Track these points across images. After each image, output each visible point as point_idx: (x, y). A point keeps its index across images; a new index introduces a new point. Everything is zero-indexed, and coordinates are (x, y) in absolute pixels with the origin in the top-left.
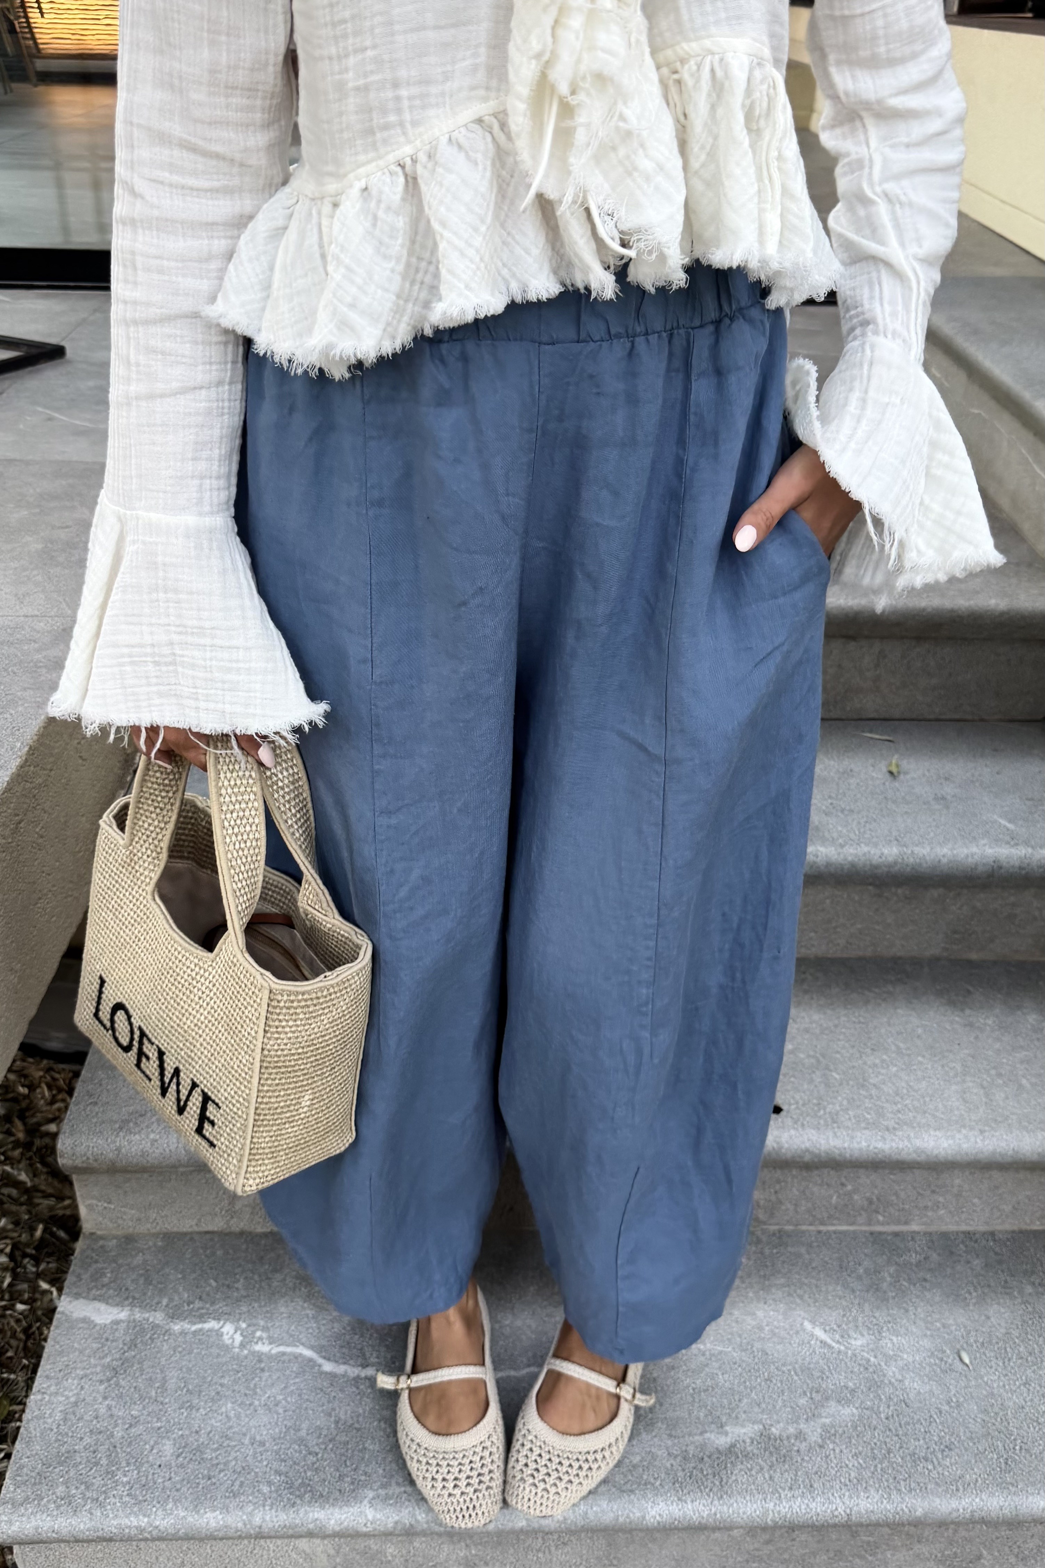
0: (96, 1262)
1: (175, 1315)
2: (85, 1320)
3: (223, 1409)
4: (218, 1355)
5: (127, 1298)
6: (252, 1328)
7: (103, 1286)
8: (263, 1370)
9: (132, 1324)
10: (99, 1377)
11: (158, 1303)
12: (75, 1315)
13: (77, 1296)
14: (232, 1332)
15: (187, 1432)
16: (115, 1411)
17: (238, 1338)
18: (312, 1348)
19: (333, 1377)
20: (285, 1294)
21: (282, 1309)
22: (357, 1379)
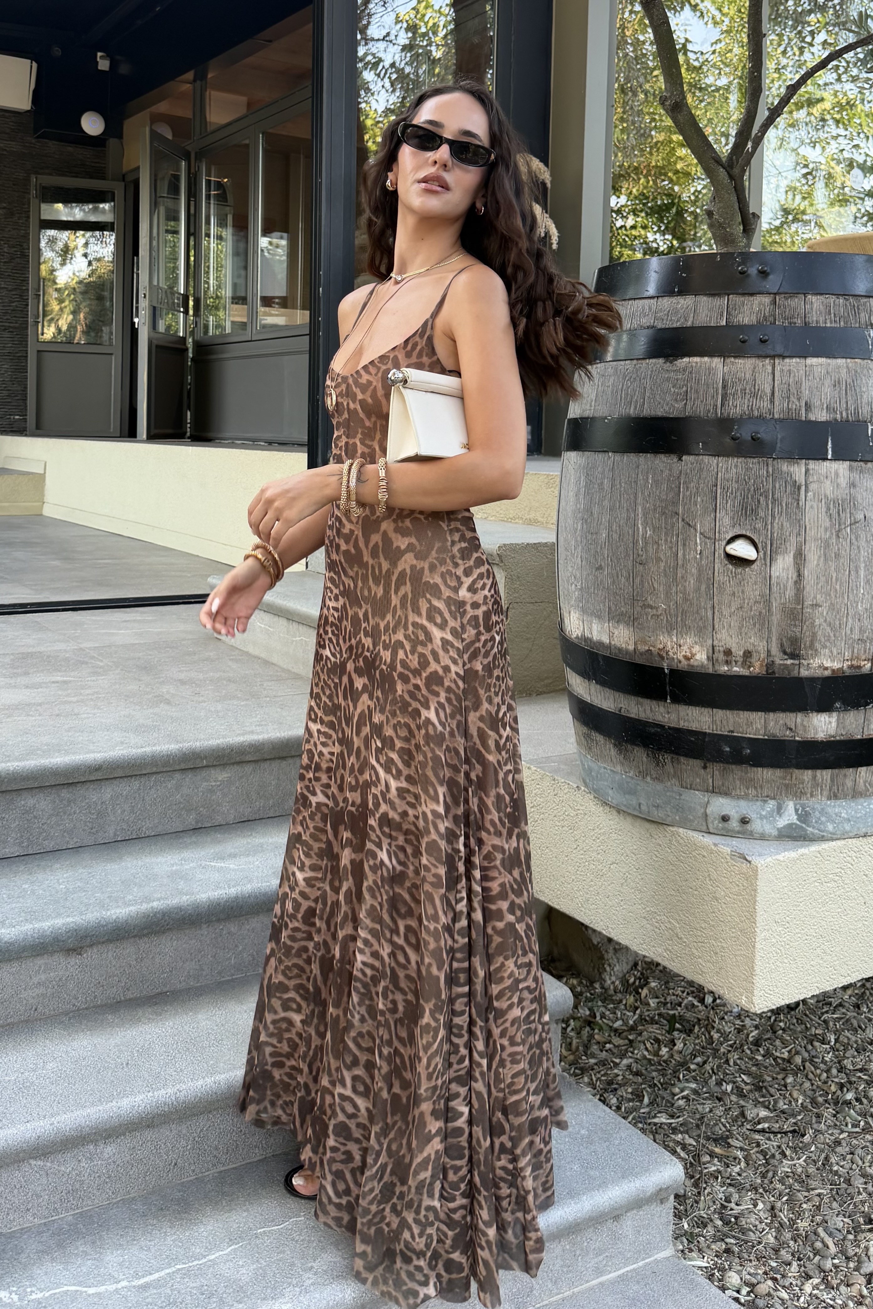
6: (22, 1289)
8: (45, 1307)
17: (15, 1297)
18: (74, 1285)
19: (98, 1294)
20: (33, 1265)
21: (39, 1272)
22: (117, 1290)
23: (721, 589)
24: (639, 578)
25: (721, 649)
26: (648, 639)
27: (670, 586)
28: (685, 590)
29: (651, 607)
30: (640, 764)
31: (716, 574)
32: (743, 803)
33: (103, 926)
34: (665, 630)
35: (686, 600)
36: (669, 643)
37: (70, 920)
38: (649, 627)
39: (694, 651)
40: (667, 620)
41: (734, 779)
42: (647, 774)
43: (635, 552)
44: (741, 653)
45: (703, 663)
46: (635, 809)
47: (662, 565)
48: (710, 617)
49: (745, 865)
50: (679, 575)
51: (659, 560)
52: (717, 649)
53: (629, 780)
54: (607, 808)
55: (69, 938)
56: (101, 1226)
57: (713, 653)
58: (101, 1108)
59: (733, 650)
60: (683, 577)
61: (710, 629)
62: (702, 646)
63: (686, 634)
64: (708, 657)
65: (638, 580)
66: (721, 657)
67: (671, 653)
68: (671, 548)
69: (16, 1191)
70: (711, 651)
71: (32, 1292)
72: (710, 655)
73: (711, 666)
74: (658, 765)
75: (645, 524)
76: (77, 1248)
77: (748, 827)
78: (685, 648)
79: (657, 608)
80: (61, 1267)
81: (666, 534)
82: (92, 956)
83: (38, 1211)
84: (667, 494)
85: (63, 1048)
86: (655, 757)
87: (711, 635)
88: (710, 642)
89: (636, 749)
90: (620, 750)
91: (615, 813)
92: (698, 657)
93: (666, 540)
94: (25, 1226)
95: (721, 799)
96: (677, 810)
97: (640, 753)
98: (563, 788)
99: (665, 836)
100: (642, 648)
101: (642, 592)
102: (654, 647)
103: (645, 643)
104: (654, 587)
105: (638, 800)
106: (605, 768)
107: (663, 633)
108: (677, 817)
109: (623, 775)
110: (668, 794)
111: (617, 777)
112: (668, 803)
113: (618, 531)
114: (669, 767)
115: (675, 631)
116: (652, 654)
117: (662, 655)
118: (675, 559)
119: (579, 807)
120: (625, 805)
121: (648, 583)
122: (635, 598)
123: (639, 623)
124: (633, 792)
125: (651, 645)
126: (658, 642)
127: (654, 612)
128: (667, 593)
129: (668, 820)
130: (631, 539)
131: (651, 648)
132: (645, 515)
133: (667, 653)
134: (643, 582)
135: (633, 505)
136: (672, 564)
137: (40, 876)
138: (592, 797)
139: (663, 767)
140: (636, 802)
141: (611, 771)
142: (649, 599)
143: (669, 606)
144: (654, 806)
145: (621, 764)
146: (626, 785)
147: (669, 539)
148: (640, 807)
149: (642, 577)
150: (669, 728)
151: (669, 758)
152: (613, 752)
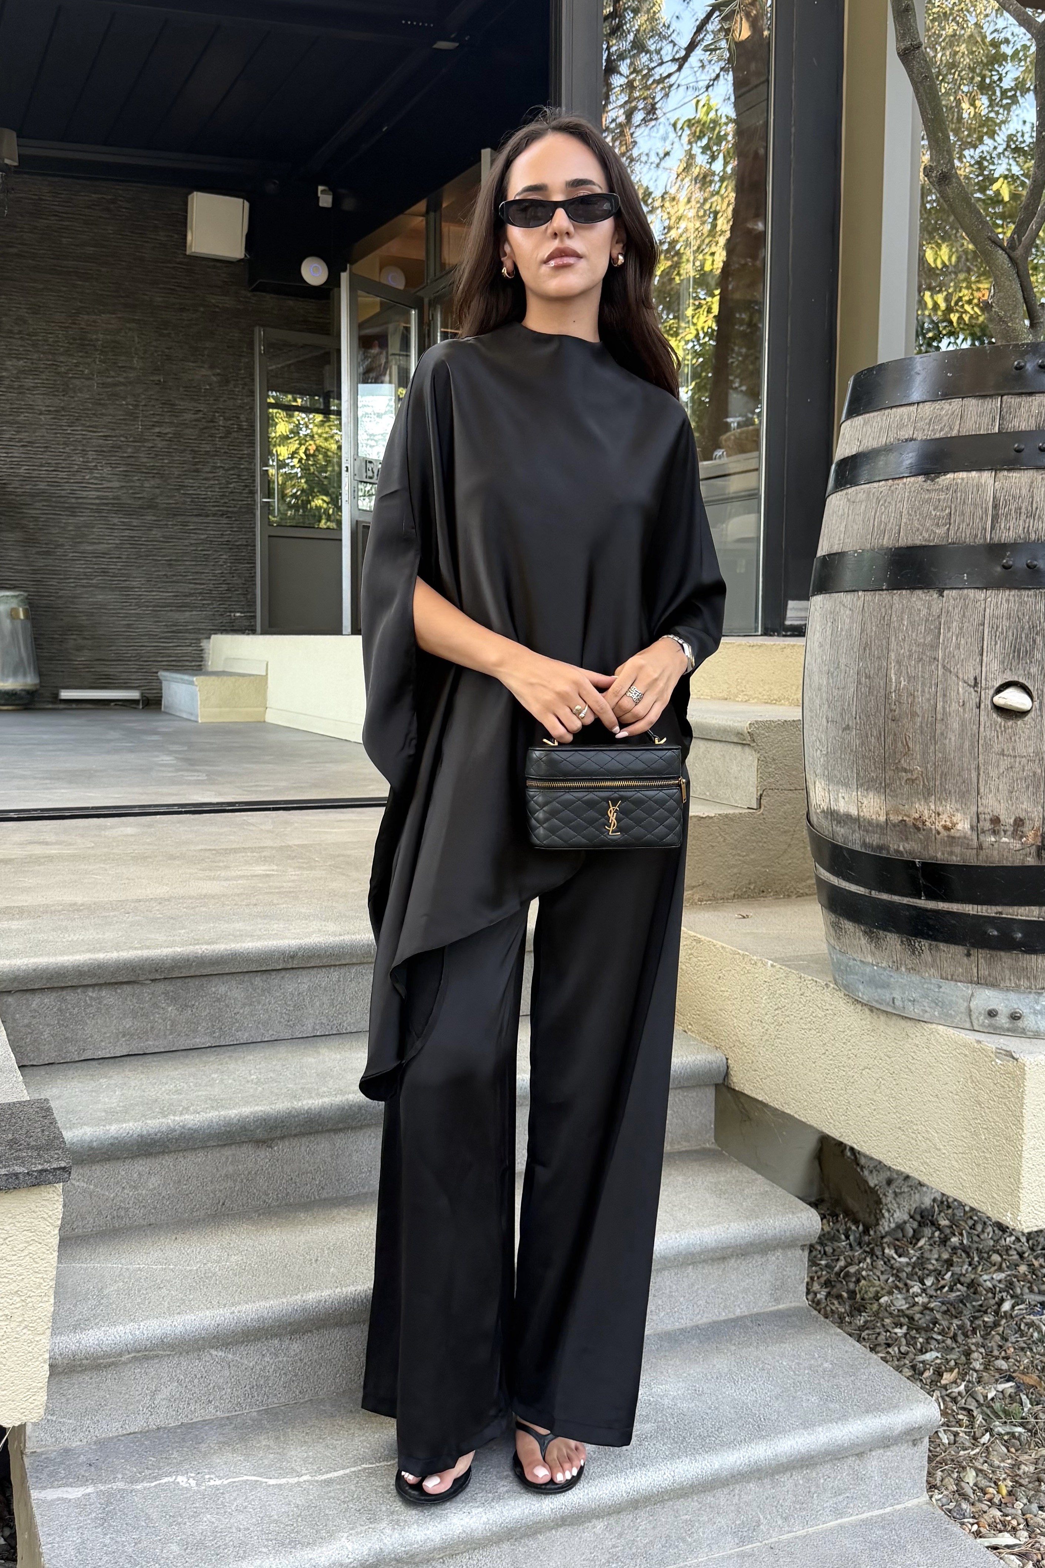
0: (47, 1467)
1: (133, 1481)
2: (58, 1499)
3: (205, 1519)
4: (182, 1494)
5: (87, 1480)
6: (200, 1476)
7: (62, 1479)
8: (223, 1493)
9: (99, 1494)
10: (93, 1524)
11: (114, 1478)
12: (49, 1498)
13: (44, 1488)
14: (185, 1480)
15: (184, 1537)
16: (119, 1539)
17: (193, 1482)
18: (254, 1475)
19: (279, 1486)
20: (214, 1453)
21: (218, 1461)
22: (298, 1483)
23: (988, 747)
24: (891, 737)
25: (988, 817)
26: (901, 807)
27: (926, 745)
28: (945, 748)
29: (905, 771)
30: (894, 953)
31: (982, 729)
32: (1012, 996)
33: (294, 1117)
34: (921, 797)
35: (945, 759)
36: (926, 812)
37: (258, 1108)
38: (903, 794)
39: (955, 820)
40: (924, 785)
41: (1003, 967)
42: (901, 964)
43: (887, 706)
44: (1012, 821)
45: (966, 833)
46: (888, 1004)
47: (919, 719)
48: (975, 780)
49: (1011, 1063)
50: (938, 732)
51: (914, 714)
52: (982, 817)
53: (881, 971)
54: (859, 1007)
55: (257, 1127)
56: (286, 1423)
57: (978, 822)
58: (285, 1301)
59: (1002, 818)
60: (942, 734)
61: (975, 794)
62: (965, 814)
63: (946, 800)
64: (972, 828)
65: (889, 740)
66: (987, 825)
67: (927, 823)
68: (929, 700)
69: (196, 1381)
70: (975, 820)
71: (210, 1479)
72: (975, 824)
73: (975, 837)
74: (914, 953)
75: (899, 674)
76: (260, 1442)
77: (1020, 1023)
78: (944, 817)
79: (911, 771)
80: (242, 1459)
81: (924, 684)
82: (283, 1149)
83: (221, 1404)
84: (924, 637)
85: (251, 1243)
86: (910, 944)
87: (975, 800)
88: (974, 809)
89: (889, 935)
90: (870, 937)
91: (867, 1012)
92: (959, 827)
93: (923, 691)
94: (207, 1418)
95: (987, 992)
96: (937, 1004)
97: (893, 940)
98: (810, 986)
99: (923, 1035)
100: (895, 818)
101: (895, 753)
102: (908, 816)
103: (897, 812)
104: (908, 747)
105: (891, 994)
106: (854, 960)
107: (919, 800)
108: (936, 1013)
109: (873, 965)
110: (925, 986)
111: (868, 969)
112: (926, 996)
113: (868, 684)
114: (927, 956)
115: (933, 797)
116: (906, 825)
117: (919, 826)
118: (933, 713)
119: (828, 1007)
120: (877, 1001)
121: (902, 743)
122: (887, 760)
123: (891, 790)
124: (886, 986)
125: (906, 815)
126: (914, 810)
127: (909, 776)
128: (924, 754)
129: (926, 1017)
130: (882, 692)
131: (905, 818)
132: (899, 662)
133: (924, 823)
134: (895, 740)
135: (885, 651)
136: (930, 719)
137: (232, 1066)
138: (842, 995)
139: (920, 955)
140: (888, 997)
141: (861, 961)
142: (903, 761)
143: (927, 768)
144: (910, 1001)
145: (873, 954)
146: (877, 978)
147: (926, 690)
148: (894, 1003)
149: (895, 735)
150: (926, 910)
151: (927, 945)
152: (864, 941)
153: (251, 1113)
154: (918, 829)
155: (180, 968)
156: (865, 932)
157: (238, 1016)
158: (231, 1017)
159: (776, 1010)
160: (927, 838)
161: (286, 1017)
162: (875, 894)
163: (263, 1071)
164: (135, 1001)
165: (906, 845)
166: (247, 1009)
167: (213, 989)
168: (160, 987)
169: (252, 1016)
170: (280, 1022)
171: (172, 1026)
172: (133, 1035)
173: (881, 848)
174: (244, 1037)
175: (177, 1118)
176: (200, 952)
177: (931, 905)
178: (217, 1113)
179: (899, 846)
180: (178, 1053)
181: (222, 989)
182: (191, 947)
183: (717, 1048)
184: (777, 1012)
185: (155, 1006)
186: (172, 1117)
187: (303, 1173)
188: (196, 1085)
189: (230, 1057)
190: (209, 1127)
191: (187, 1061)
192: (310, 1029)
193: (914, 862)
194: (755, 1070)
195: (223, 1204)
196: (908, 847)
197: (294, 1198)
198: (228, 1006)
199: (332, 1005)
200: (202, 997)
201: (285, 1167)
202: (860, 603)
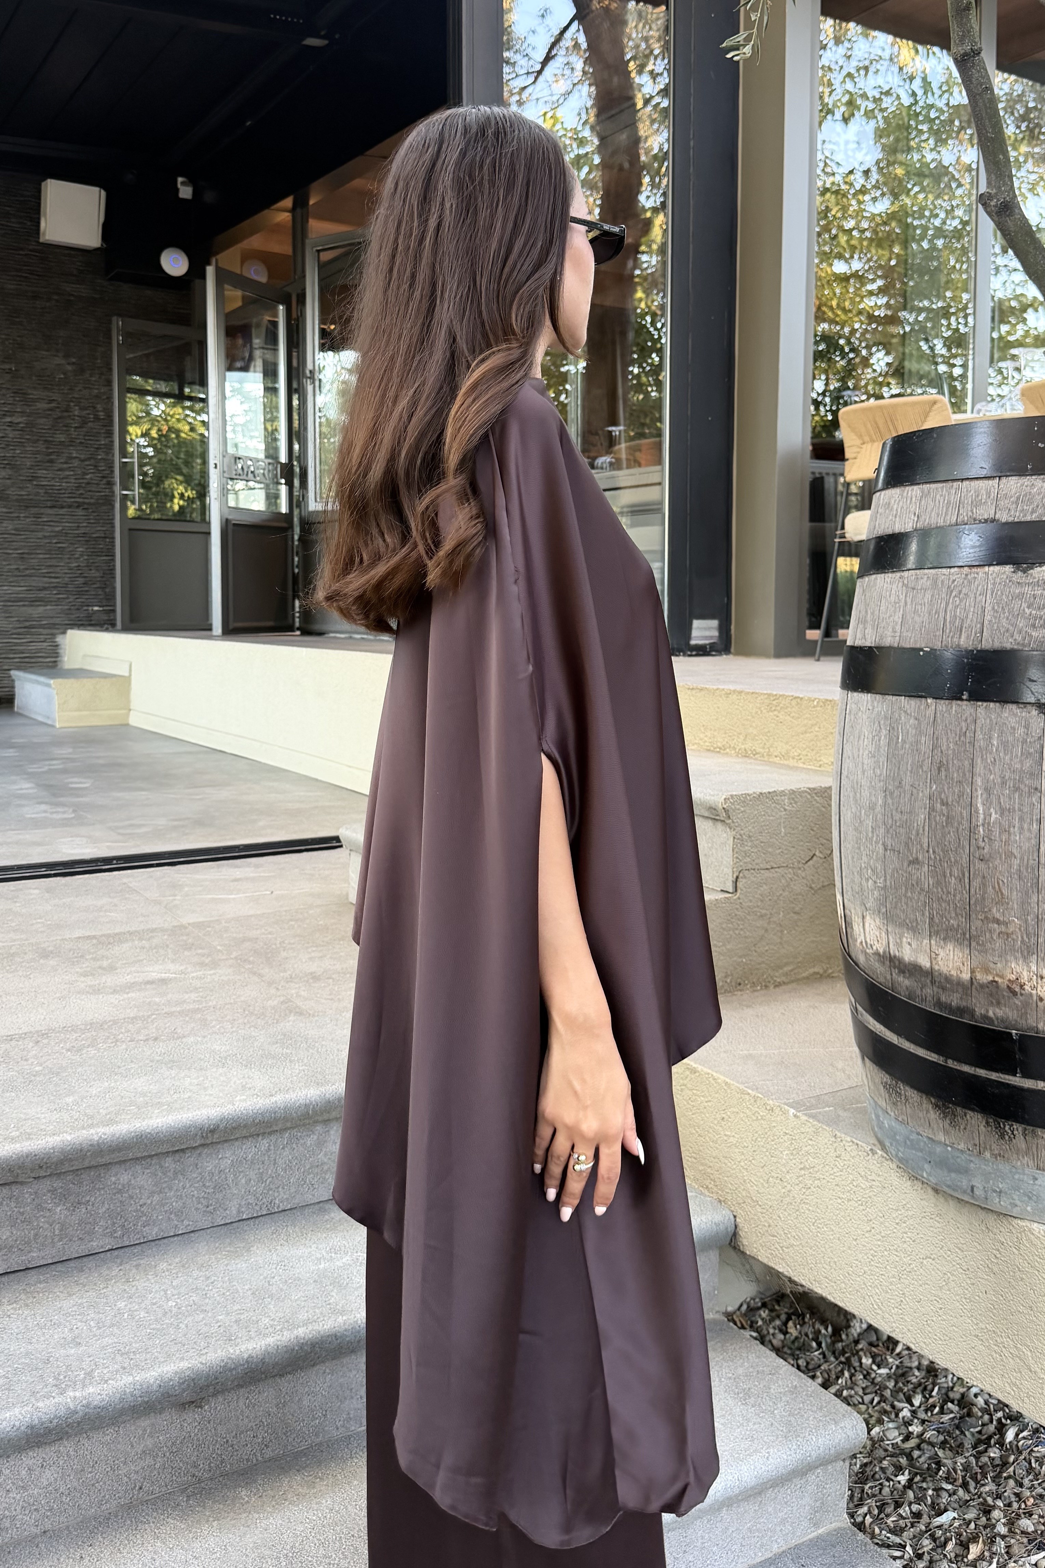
24: (979, 880)
26: (992, 965)
27: (1027, 893)
29: (998, 922)
30: (976, 1135)
33: (231, 1368)
34: (1018, 955)
36: (1025, 973)
37: (183, 1364)
38: (993, 950)
40: (1023, 941)
42: (985, 1148)
43: (973, 842)
46: (965, 1192)
47: (1016, 862)
51: (1009, 855)
53: (957, 1154)
54: (919, 1184)
55: (184, 1389)
67: (1026, 987)
68: (1030, 839)
74: (1002, 1137)
75: (988, 804)
79: (1006, 924)
81: (1021, 819)
82: (216, 1407)
84: (1021, 762)
86: (998, 1127)
89: (970, 1113)
90: (943, 1112)
91: (931, 1192)
93: (1021, 828)
96: (1030, 1198)
97: (975, 1120)
98: (849, 1149)
99: (1011, 1232)
100: (983, 978)
101: (983, 898)
102: (1002, 977)
103: (987, 971)
104: (1002, 894)
105: (970, 1181)
106: (918, 1134)
107: (1016, 958)
108: (1029, 1208)
109: (947, 1145)
110: (1017, 1177)
111: (938, 1150)
112: (1017, 1189)
113: (945, 812)
114: (1020, 1141)
115: (1035, 956)
116: (998, 987)
117: (1014, 990)
118: (1036, 854)
119: (873, 1177)
120: (949, 1186)
121: (994, 888)
122: (973, 907)
123: (978, 943)
124: (965, 1171)
125: (998, 975)
126: (1009, 971)
127: (1003, 929)
128: (1023, 903)
129: (1015, 1212)
130: (966, 824)
131: (996, 979)
132: (988, 791)
133: (1022, 986)
134: (984, 885)
135: (968, 775)
136: (1031, 862)
137: (141, 1284)
138: (894, 1166)
139: (1010, 1139)
140: (965, 1184)
141: (929, 1138)
142: (994, 910)
143: (1026, 921)
144: (995, 1191)
145: (946, 1132)
146: (952, 1161)
147: (1026, 826)
148: (972, 1191)
149: (984, 877)
150: (1021, 1089)
151: (1020, 1129)
152: (933, 1115)
153: (176, 1373)
154: (1014, 993)
155: (71, 1160)
156: (937, 1106)
157: (144, 1209)
158: (135, 1211)
159: (801, 1169)
160: (1026, 1004)
161: (205, 1202)
162: (951, 1063)
163: (183, 1290)
164: (13, 1205)
165: (997, 1010)
166: (156, 1198)
167: (113, 1179)
168: (44, 1186)
169: (163, 1205)
170: (197, 1209)
171: (61, 1230)
172: (12, 1247)
173: (961, 1011)
174: (153, 1232)
175: (78, 1394)
176: (96, 1138)
177: (1028, 1084)
178: (131, 1379)
179: (987, 1011)
180: (72, 1264)
181: (124, 1177)
182: (84, 1132)
183: (720, 1201)
184: (803, 1172)
185: (40, 1207)
186: (71, 1394)
187: (242, 1432)
188: (100, 1325)
189: (137, 1266)
190: (121, 1400)
191: (83, 1280)
192: (234, 1212)
193: (1011, 1034)
194: (774, 1236)
195: (141, 1488)
196: (1000, 1013)
197: (231, 1464)
198: (131, 1197)
199: (261, 1179)
200: (99, 1190)
201: (219, 1428)
202: (930, 712)
